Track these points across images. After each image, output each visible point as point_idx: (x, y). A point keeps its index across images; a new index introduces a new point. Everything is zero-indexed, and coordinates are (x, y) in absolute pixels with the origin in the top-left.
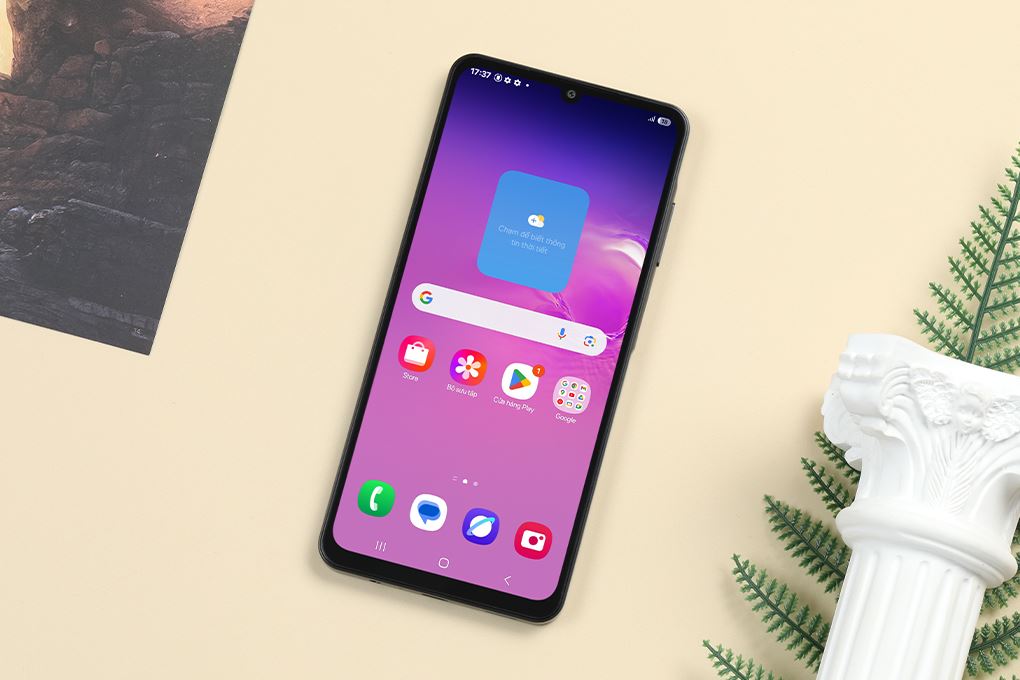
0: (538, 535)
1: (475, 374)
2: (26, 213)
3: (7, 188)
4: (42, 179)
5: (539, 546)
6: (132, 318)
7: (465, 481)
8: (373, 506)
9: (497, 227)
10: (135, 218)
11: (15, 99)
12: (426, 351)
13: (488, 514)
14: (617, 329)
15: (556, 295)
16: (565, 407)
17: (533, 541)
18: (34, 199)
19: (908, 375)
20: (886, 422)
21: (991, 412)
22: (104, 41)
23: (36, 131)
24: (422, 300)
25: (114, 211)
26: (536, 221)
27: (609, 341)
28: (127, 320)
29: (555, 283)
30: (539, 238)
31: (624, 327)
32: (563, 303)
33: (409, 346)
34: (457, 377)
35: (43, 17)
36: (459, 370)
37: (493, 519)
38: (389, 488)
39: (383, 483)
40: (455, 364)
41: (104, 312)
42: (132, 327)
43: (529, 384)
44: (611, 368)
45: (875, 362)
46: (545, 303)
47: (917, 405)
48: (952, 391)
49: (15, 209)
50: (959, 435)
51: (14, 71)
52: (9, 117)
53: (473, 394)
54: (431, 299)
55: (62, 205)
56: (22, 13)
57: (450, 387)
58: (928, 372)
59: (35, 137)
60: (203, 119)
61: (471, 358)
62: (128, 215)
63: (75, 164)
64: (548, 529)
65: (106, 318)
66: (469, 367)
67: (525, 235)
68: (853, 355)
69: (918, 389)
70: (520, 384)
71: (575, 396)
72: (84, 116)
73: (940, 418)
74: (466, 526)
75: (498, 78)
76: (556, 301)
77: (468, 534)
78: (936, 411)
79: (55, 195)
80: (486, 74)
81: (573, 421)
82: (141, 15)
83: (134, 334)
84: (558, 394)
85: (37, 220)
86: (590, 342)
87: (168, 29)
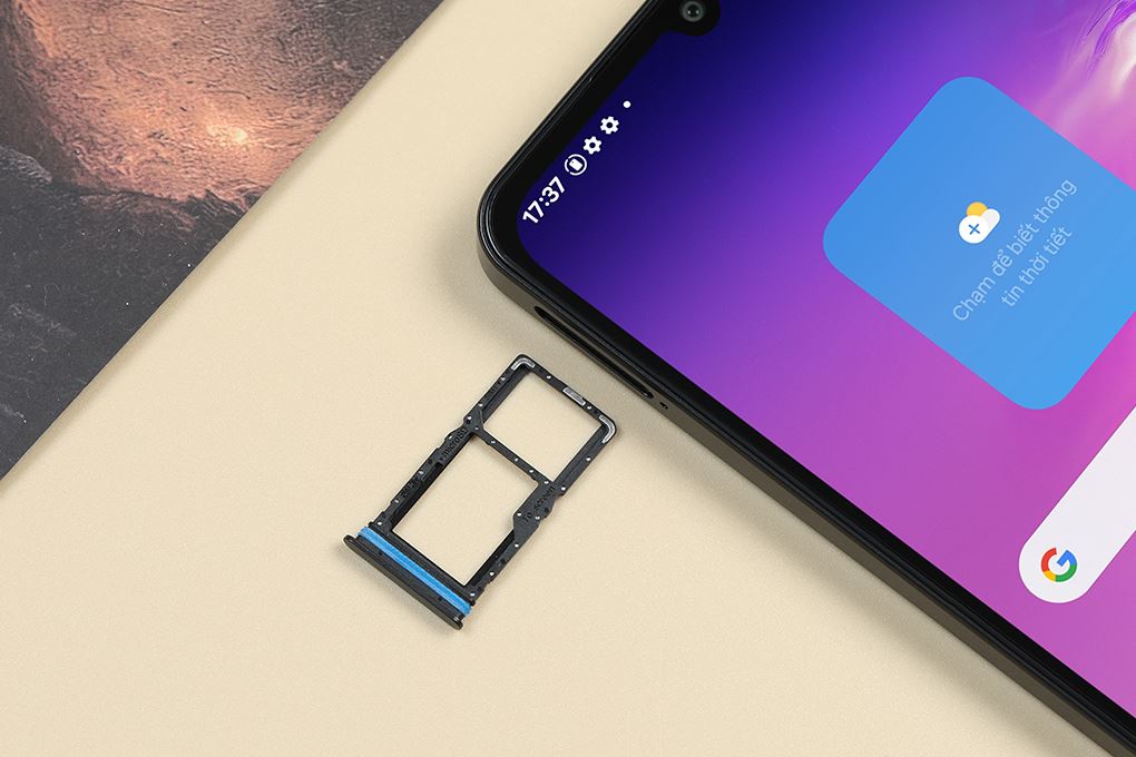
24: (1059, 578)
30: (1025, 235)
54: (1068, 556)
67: (1001, 264)
87: (33, 151)
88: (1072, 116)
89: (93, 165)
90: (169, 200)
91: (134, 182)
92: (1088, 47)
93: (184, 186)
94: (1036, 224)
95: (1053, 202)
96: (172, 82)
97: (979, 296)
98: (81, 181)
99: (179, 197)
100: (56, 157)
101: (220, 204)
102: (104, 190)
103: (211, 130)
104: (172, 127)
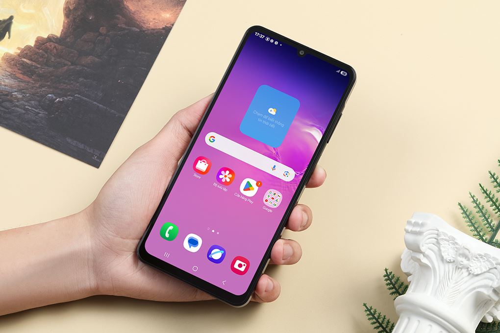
0: (243, 263)
1: (228, 180)
2: (54, 97)
3: (48, 85)
4: (65, 84)
5: (242, 269)
6: (94, 151)
7: (213, 231)
8: (167, 235)
9: (253, 111)
10: (104, 107)
11: (60, 47)
12: (207, 165)
13: (221, 249)
14: (300, 171)
15: (274, 149)
16: (268, 204)
17: (240, 266)
18: (59, 92)
19: (437, 234)
20: (424, 256)
21: (474, 260)
22: (104, 28)
23: (67, 62)
24: (210, 140)
25: (95, 103)
26: (272, 111)
27: (296, 175)
28: (91, 151)
29: (276, 143)
30: (272, 120)
31: (305, 170)
32: (277, 153)
33: (199, 161)
34: (219, 180)
35: (79, 13)
36: (221, 177)
37: (223, 252)
38: (176, 228)
39: (174, 225)
40: (220, 173)
41: (82, 146)
42: (93, 155)
43: (253, 189)
44: (294, 188)
45: (422, 225)
46: (267, 151)
47: (440, 250)
48: (457, 246)
49: (50, 95)
50: (457, 268)
51: (61, 35)
52: (55, 54)
53: (225, 190)
54: (214, 140)
55: (72, 96)
56: (70, 10)
57: (215, 184)
58: (447, 235)
59: (65, 65)
60: (143, 68)
61: (228, 172)
62: (101, 106)
63: (81, 79)
64: (249, 262)
65: (82, 149)
66: (226, 176)
67: (265, 117)
68: (413, 221)
69: (441, 242)
70: (249, 189)
71: (274, 199)
72: (89, 59)
73: (450, 259)
74: (209, 253)
75: (268, 39)
76: (274, 152)
77: (210, 256)
78: (448, 255)
79: (69, 92)
80: (262, 36)
81: (271, 211)
82: (123, 19)
83: (93, 158)
84: (266, 197)
85: (59, 102)
86: (287, 174)
87: (135, 27)
88: (297, 123)
89: (145, 26)
90: (159, 29)
91: (153, 27)
92: (311, 123)
93: (161, 26)
94: (274, 121)
95: (279, 123)
96: (154, 10)
97: (259, 114)
98: (144, 29)
99: (161, 28)
100: (139, 27)
101: (167, 27)
102: (148, 30)
103: (163, 16)
104: (157, 17)
